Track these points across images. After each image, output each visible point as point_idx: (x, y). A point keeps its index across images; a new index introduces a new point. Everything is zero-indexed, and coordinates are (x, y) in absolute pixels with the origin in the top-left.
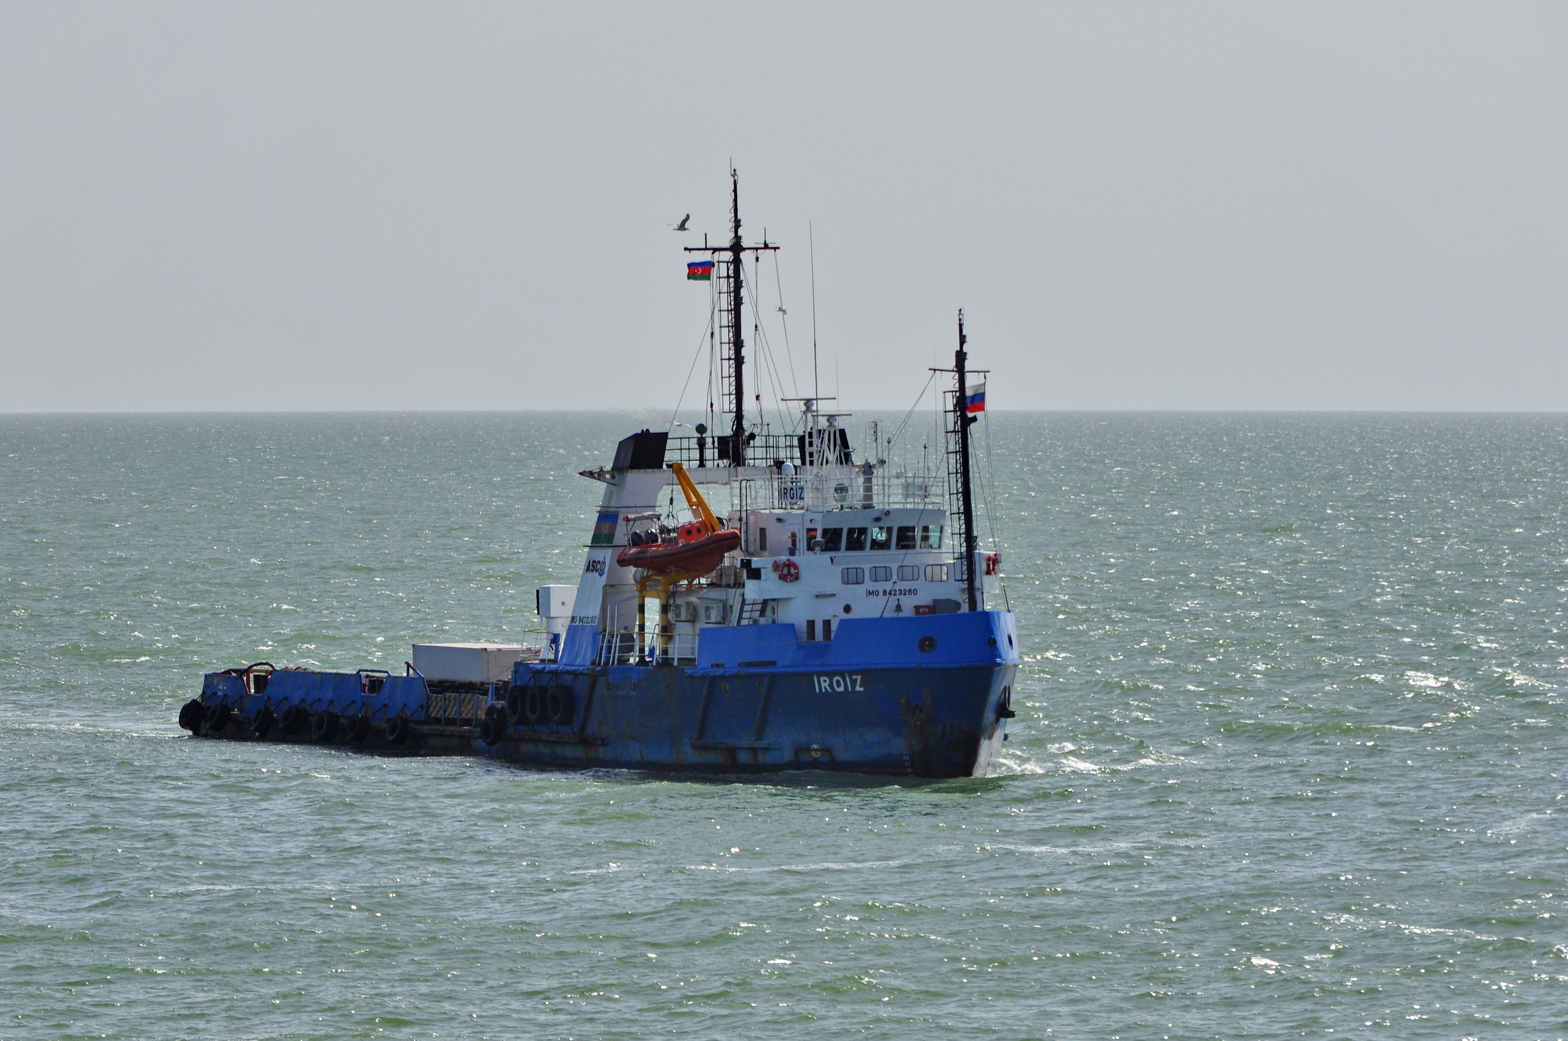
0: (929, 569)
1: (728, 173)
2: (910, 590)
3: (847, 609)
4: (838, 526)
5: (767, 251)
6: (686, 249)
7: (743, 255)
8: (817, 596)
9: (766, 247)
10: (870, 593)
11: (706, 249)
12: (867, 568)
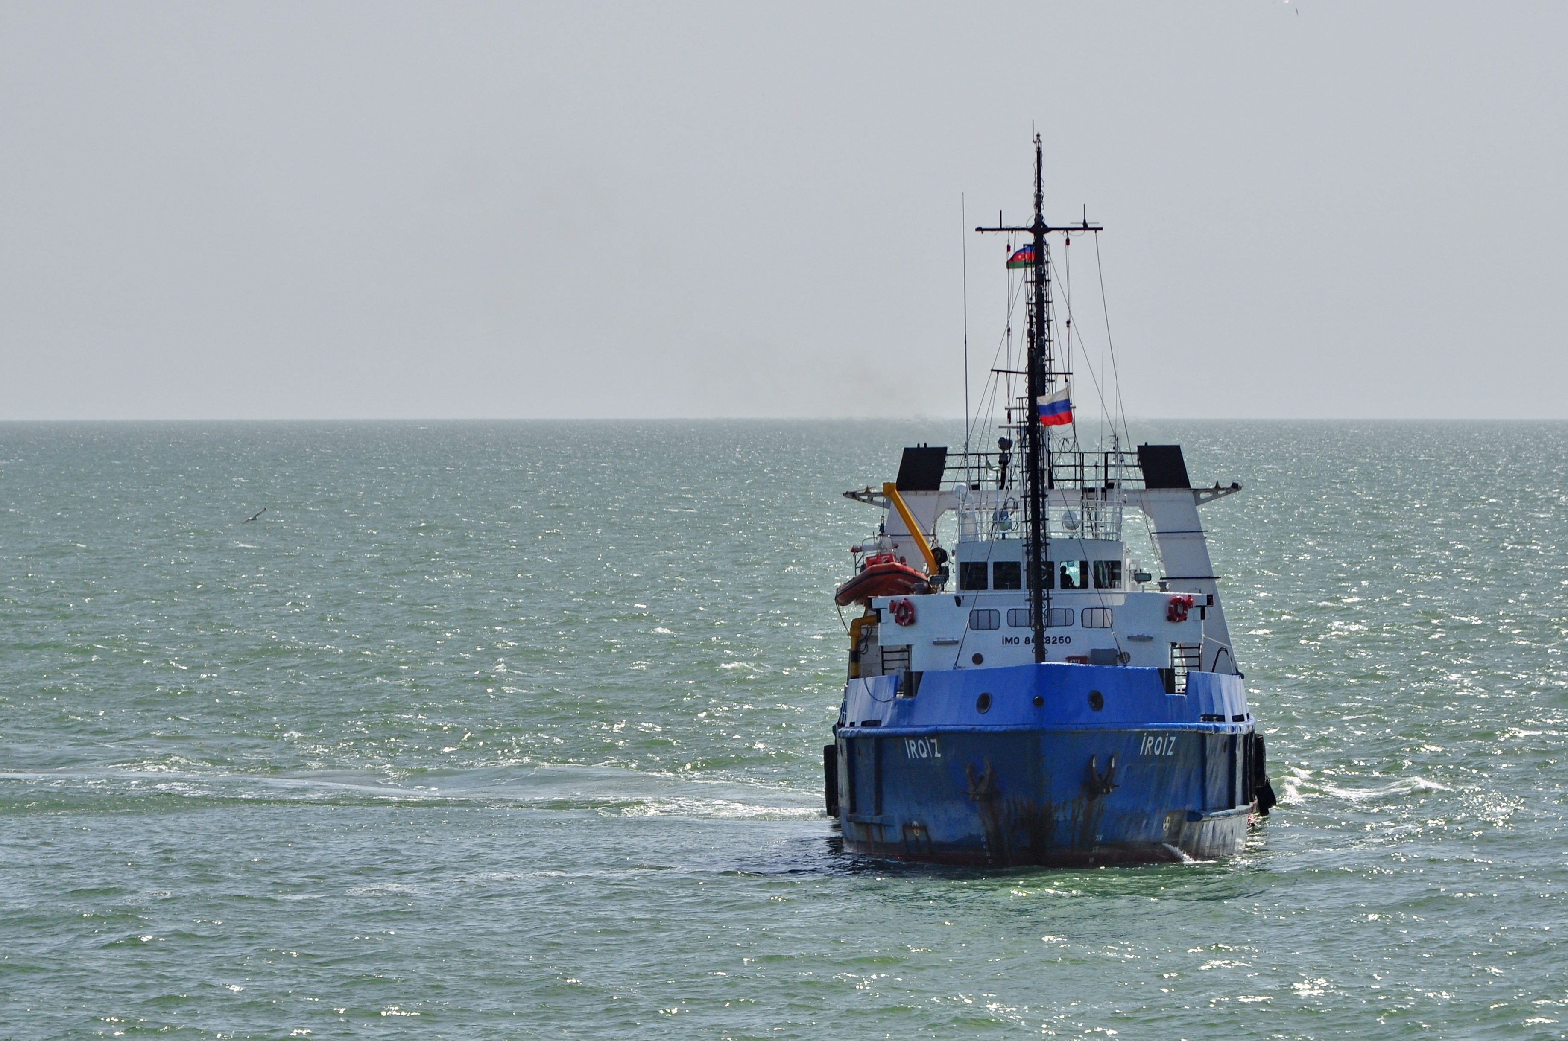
0: (1087, 613)
1: (1030, 137)
2: (1060, 638)
3: (978, 659)
4: (982, 560)
5: (1087, 232)
6: (979, 229)
7: (1047, 237)
8: (935, 643)
9: (1085, 227)
10: (1007, 641)
11: (1001, 229)
12: (1003, 611)
